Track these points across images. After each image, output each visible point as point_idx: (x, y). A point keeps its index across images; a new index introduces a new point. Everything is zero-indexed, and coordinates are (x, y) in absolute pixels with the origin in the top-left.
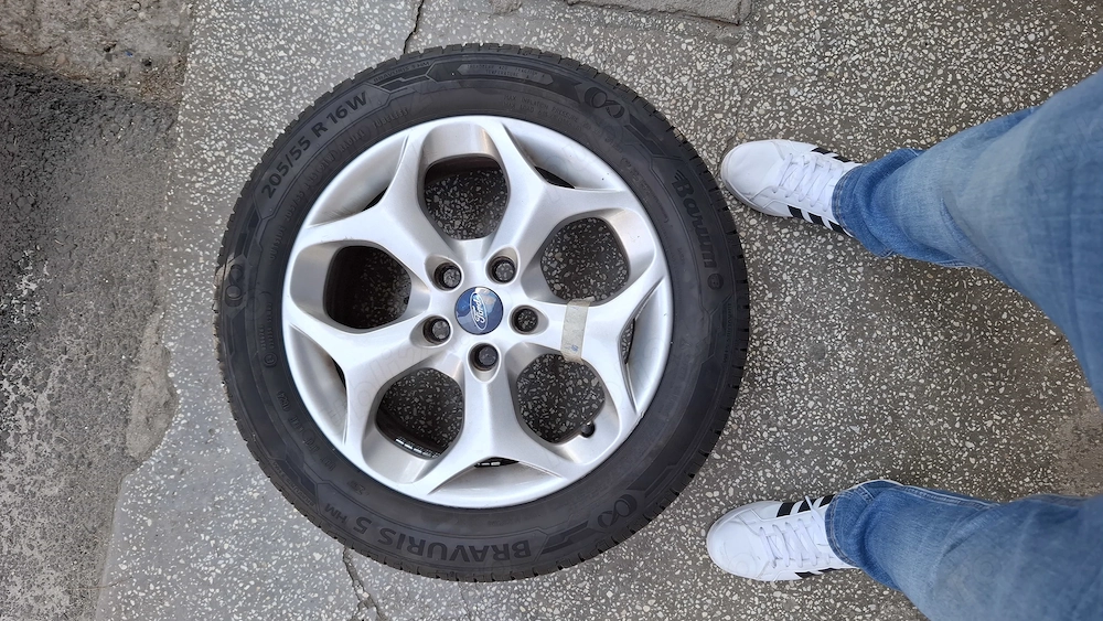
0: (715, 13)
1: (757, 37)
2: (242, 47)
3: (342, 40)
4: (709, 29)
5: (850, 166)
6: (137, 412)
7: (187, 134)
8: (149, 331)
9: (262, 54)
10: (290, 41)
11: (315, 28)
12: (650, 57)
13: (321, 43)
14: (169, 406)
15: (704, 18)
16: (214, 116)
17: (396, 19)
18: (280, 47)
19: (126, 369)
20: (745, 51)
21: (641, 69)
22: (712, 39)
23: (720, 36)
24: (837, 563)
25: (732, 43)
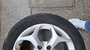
0: (69, 6)
1: (75, 8)
2: (8, 21)
3: (22, 17)
4: (69, 8)
7: (3, 33)
9: (11, 21)
10: (15, 19)
11: (18, 16)
12: (62, 13)
13: (19, 18)
15: (68, 7)
16: (6, 30)
17: (28, 14)
18: (14, 20)
20: (74, 10)
21: (61, 14)
22: (69, 9)
23: (70, 9)
25: (72, 9)
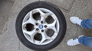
1: (69, 12)
4: (65, 10)
5: (82, 20)
6: (3, 29)
7: (14, 6)
8: (6, 22)
14: (6, 30)
19: (3, 25)
24: (79, 43)
